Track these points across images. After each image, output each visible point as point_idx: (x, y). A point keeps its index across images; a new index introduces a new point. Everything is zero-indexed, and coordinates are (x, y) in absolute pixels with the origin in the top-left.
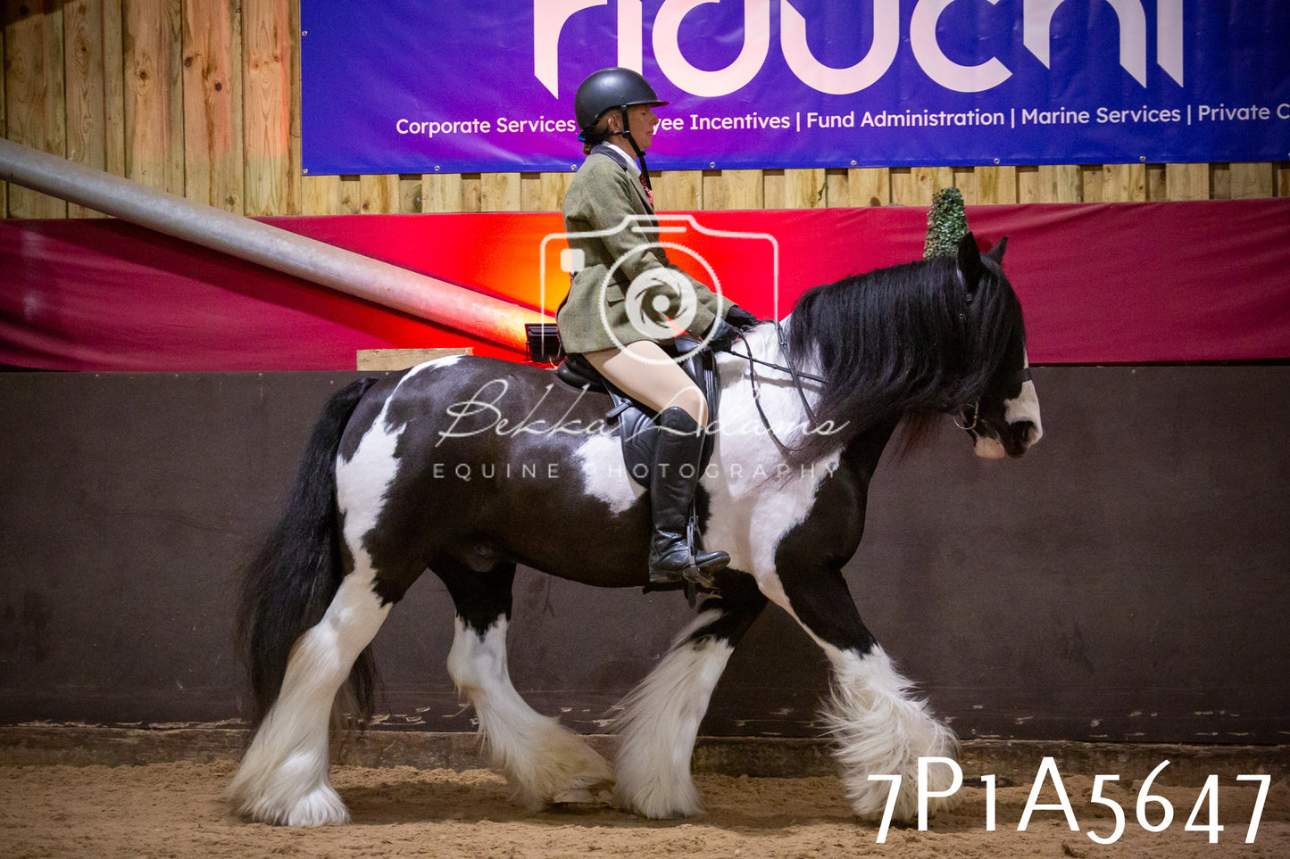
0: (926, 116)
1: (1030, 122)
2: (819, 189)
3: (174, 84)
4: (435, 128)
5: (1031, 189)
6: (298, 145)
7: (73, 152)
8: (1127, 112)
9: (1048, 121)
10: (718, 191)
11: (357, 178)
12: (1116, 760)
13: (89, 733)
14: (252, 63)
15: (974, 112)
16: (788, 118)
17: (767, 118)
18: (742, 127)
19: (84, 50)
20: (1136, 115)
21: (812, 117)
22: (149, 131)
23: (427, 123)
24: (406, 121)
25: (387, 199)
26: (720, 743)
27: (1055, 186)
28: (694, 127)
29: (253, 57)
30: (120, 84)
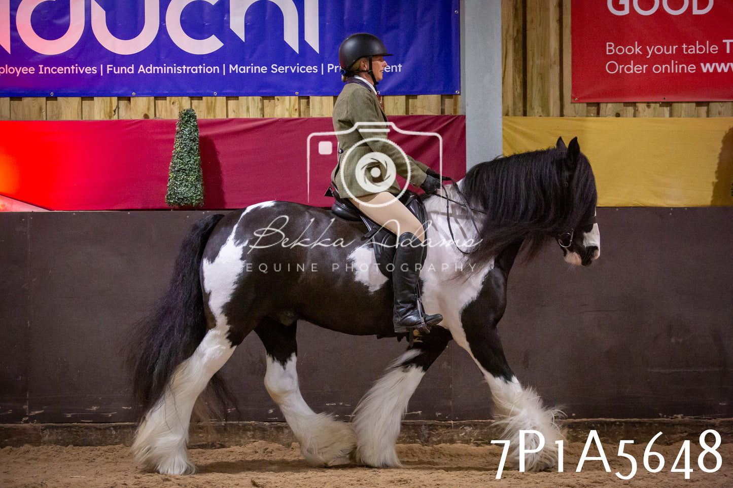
0: (175, 68)
1: (234, 72)
2: (114, 109)
5: (235, 110)
8: (288, 67)
9: (244, 72)
10: (55, 109)
12: (283, 432)
15: (202, 66)
16: (96, 68)
17: (84, 68)
18: (69, 72)
20: (293, 69)
21: (110, 67)
26: (57, 428)
27: (248, 109)
28: (41, 72)
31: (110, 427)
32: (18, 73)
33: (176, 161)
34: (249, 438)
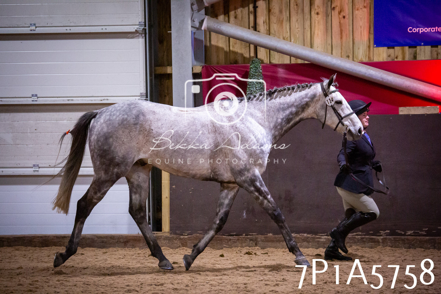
3: (328, 17)
4: (422, 30)
6: (372, 37)
7: (293, 40)
11: (393, 48)
13: (308, 237)
14: (356, 9)
19: (297, 5)
22: (319, 33)
23: (419, 29)
24: (411, 28)
25: (404, 55)
29: (357, 7)
30: (309, 17)
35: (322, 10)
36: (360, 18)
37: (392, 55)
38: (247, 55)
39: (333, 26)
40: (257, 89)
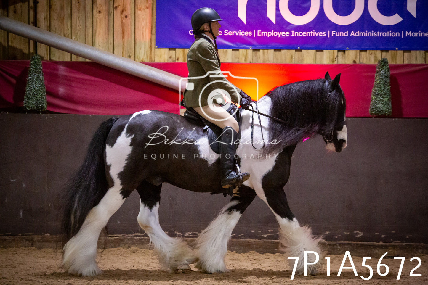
0: (373, 33)
1: (408, 36)
2: (335, 57)
3: (110, 16)
5: (408, 58)
6: (154, 37)
7: (74, 38)
9: (415, 36)
10: (300, 57)
11: (175, 49)
14: (138, 9)
15: (389, 32)
16: (325, 33)
17: (318, 33)
18: (310, 35)
19: (79, 2)
21: (334, 33)
22: (101, 31)
27: (416, 58)
28: (293, 35)
29: (139, 7)
30: (91, 15)
31: (337, 244)
32: (279, 35)
33: (376, 89)
34: (420, 253)
35: (104, 9)
36: (142, 18)
37: (174, 57)
38: (26, 51)
39: (114, 25)
40: (36, 86)
